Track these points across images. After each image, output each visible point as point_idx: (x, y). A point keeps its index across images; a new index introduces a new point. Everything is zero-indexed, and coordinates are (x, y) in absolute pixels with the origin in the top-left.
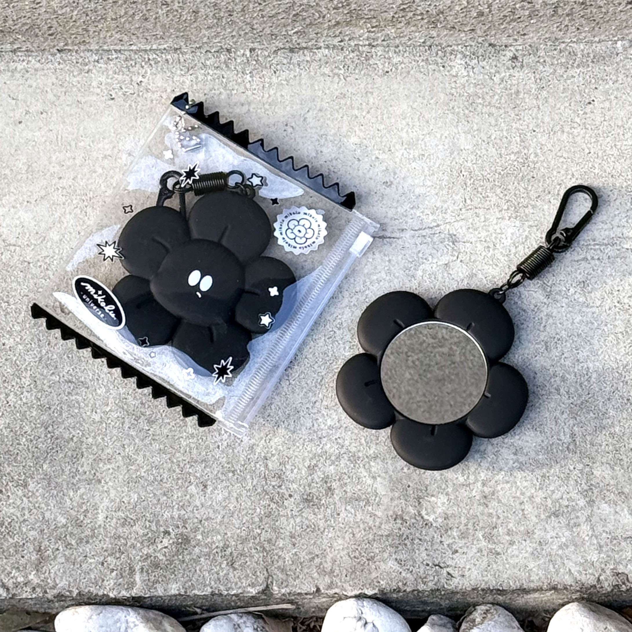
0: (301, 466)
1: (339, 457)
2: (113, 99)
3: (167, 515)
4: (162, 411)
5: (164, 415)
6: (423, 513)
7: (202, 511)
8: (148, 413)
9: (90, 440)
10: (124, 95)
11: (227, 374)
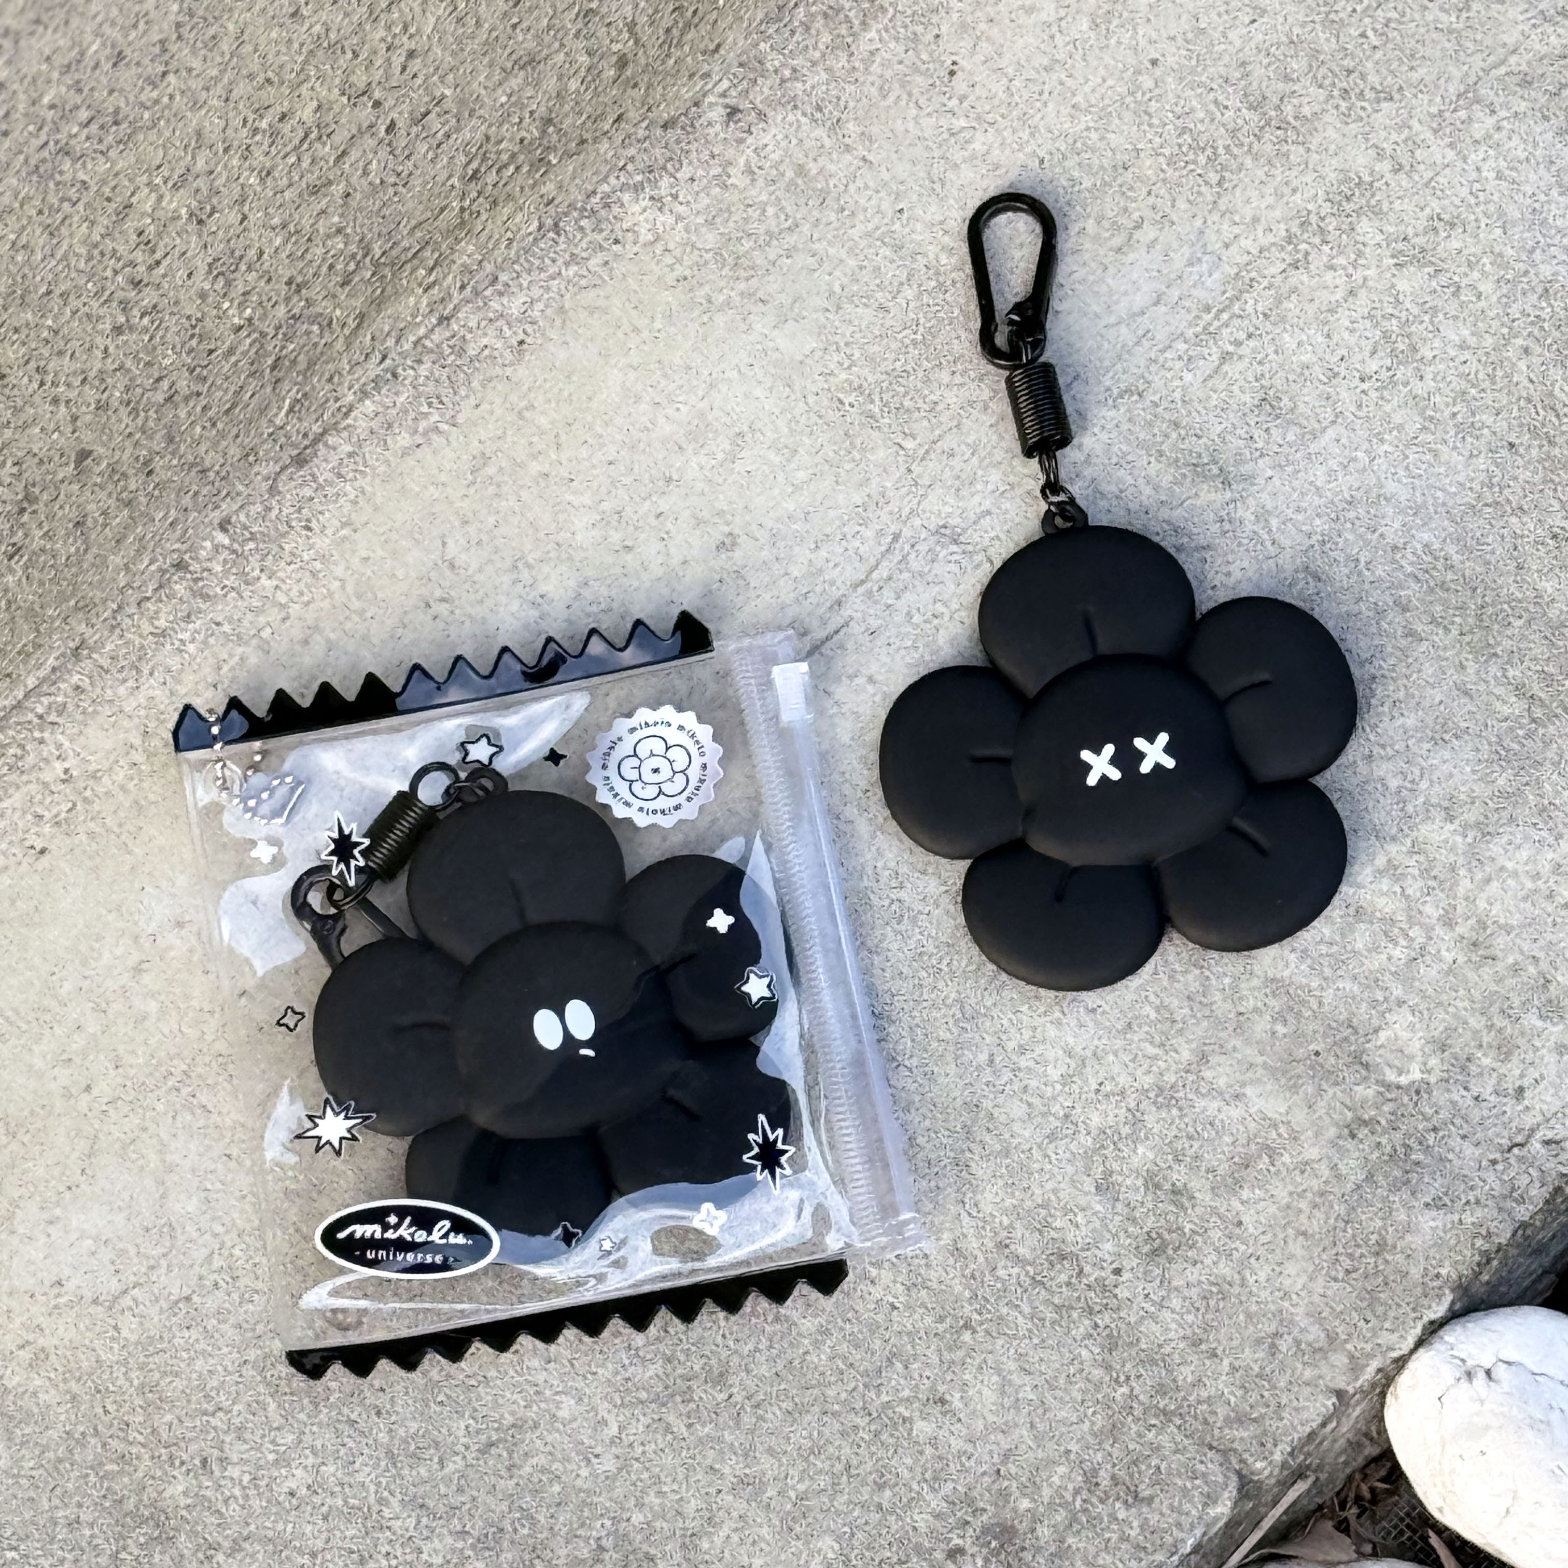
0: (1083, 1201)
1: (1136, 1119)
2: (43, 851)
3: (922, 1520)
4: (719, 1340)
5: (731, 1343)
6: (1391, 1076)
7: (981, 1451)
8: (697, 1368)
9: (637, 1518)
10: (57, 823)
11: (784, 1152)
